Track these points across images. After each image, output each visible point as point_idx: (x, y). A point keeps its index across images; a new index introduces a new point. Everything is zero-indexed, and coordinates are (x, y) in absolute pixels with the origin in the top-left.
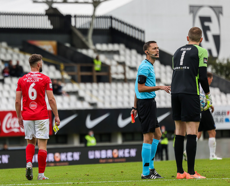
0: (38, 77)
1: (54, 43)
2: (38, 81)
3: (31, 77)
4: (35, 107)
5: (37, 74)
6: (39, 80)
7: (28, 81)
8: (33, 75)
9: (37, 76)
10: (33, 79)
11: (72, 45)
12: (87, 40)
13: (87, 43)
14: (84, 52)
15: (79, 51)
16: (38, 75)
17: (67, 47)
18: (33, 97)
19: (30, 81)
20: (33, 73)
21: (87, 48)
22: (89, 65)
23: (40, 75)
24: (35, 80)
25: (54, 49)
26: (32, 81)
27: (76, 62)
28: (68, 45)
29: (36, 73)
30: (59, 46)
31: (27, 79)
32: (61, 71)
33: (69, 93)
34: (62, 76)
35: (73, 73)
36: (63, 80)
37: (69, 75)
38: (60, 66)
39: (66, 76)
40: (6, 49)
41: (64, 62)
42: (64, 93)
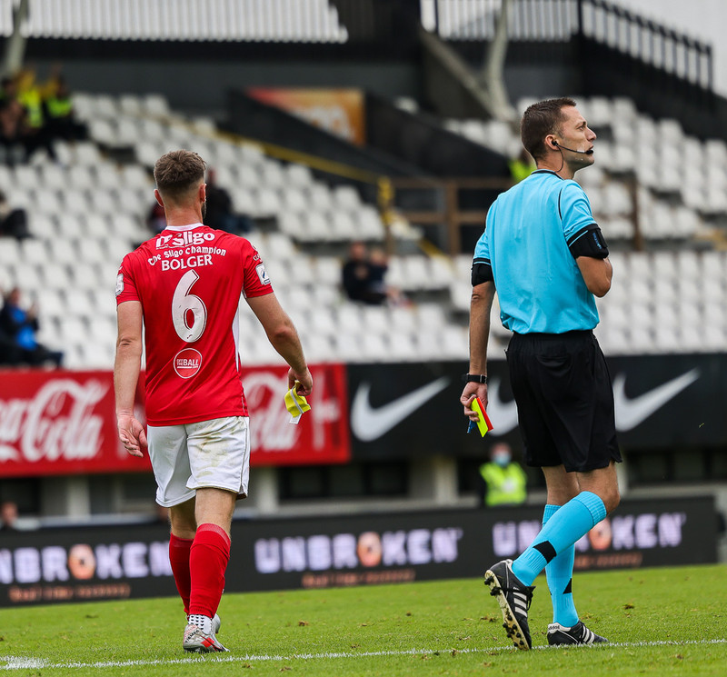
0: (207, 244)
1: (354, 98)
2: (208, 261)
3: (178, 249)
5: (201, 235)
7: (166, 266)
8: (182, 237)
9: (202, 241)
10: (184, 257)
11: (425, 104)
12: (485, 86)
13: (482, 96)
14: (473, 131)
15: (454, 127)
16: (206, 236)
17: (404, 115)
19: (175, 264)
20: (182, 233)
21: (484, 116)
23: (213, 237)
24: (196, 260)
25: (352, 122)
26: (181, 265)
27: (440, 171)
28: (408, 105)
29: (194, 231)
30: (374, 111)
31: (163, 258)
32: (381, 210)
33: (415, 296)
34: (387, 228)
35: (427, 218)
36: (388, 244)
37: (413, 224)
38: (376, 188)
39: (401, 228)
40: (165, 124)
41: (393, 173)
42: (395, 296)
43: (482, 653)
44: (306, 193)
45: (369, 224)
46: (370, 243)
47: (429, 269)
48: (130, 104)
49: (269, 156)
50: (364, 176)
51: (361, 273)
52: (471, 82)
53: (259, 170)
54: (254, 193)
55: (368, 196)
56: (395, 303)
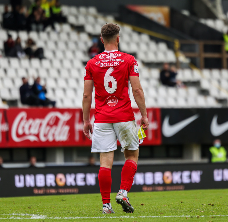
0: (118, 58)
1: (166, 10)
2: (118, 64)
3: (107, 59)
4: (114, 103)
5: (116, 54)
6: (120, 62)
7: (102, 65)
8: (109, 55)
9: (116, 57)
10: (109, 62)
11: (193, 13)
12: (215, 6)
13: (214, 10)
14: (210, 23)
15: (203, 21)
16: (118, 55)
17: (184, 16)
18: (110, 90)
19: (105, 65)
21: (214, 17)
22: (217, 43)
23: (120, 55)
25: (165, 19)
26: (108, 65)
27: (197, 38)
28: (186, 13)
29: (114, 53)
30: (173, 14)
31: (101, 62)
32: (175, 52)
33: (187, 84)
34: (177, 58)
35: (192, 55)
36: (177, 64)
37: (187, 57)
38: (173, 43)
39: (182, 58)
40: (96, 18)
41: (180, 38)
42: (180, 84)
43: (209, 217)
44: (147, 45)
45: (171, 57)
46: (171, 64)
47: (192, 74)
48: (83, 10)
49: (134, 30)
50: (169, 39)
51: (167, 75)
52: (210, 5)
53: (130, 36)
54: (128, 44)
55: (170, 46)
56: (179, 86)
